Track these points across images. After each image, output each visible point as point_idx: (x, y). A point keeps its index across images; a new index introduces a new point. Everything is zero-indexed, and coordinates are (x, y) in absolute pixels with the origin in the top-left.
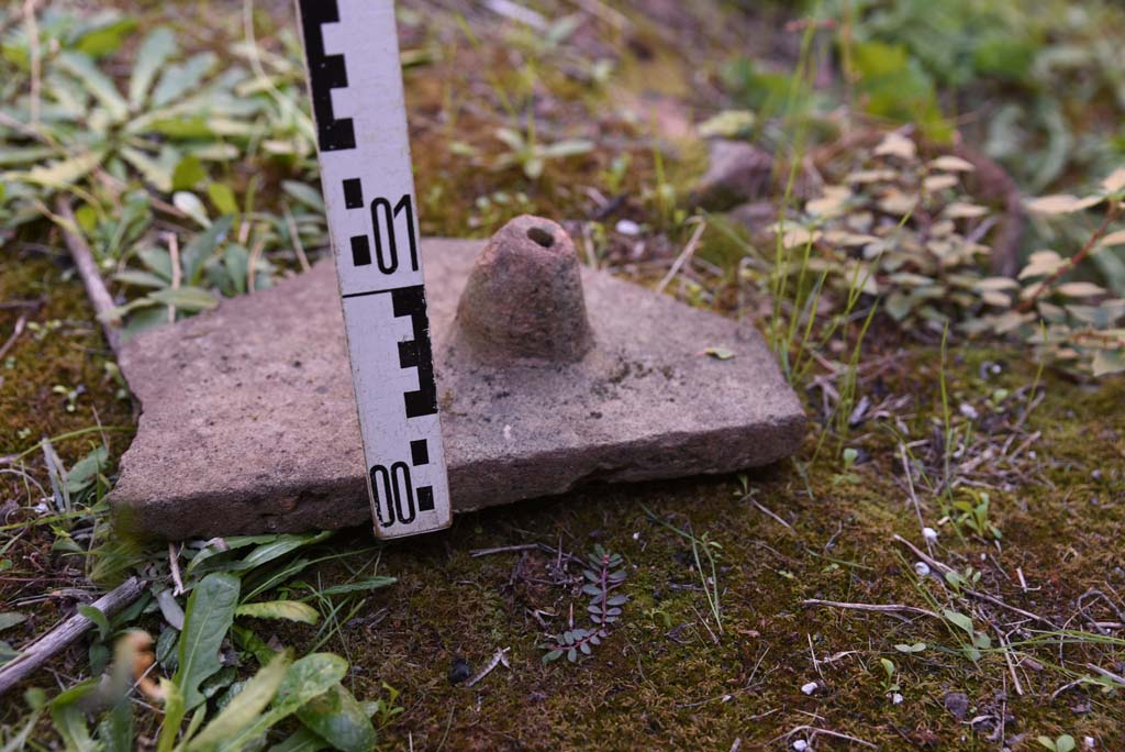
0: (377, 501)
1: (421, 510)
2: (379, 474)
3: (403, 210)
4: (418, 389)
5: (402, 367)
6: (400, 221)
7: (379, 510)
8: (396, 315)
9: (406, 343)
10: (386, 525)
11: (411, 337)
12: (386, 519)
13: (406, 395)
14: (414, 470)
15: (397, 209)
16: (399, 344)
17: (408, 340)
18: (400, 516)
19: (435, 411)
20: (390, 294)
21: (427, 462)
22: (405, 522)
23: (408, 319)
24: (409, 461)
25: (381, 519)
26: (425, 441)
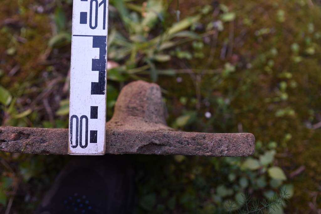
0: (71, 133)
1: (90, 142)
2: (74, 119)
3: (103, 5)
4: (98, 82)
5: (92, 70)
6: (101, 9)
7: (71, 138)
8: (94, 47)
9: (96, 60)
10: (74, 147)
11: (98, 58)
12: (74, 144)
13: (92, 83)
14: (90, 121)
15: (100, 4)
16: (93, 59)
17: (96, 58)
18: (81, 143)
19: (103, 94)
20: (92, 38)
21: (97, 118)
22: (83, 147)
23: (98, 50)
24: (89, 116)
25: (72, 143)
26: (97, 107)
